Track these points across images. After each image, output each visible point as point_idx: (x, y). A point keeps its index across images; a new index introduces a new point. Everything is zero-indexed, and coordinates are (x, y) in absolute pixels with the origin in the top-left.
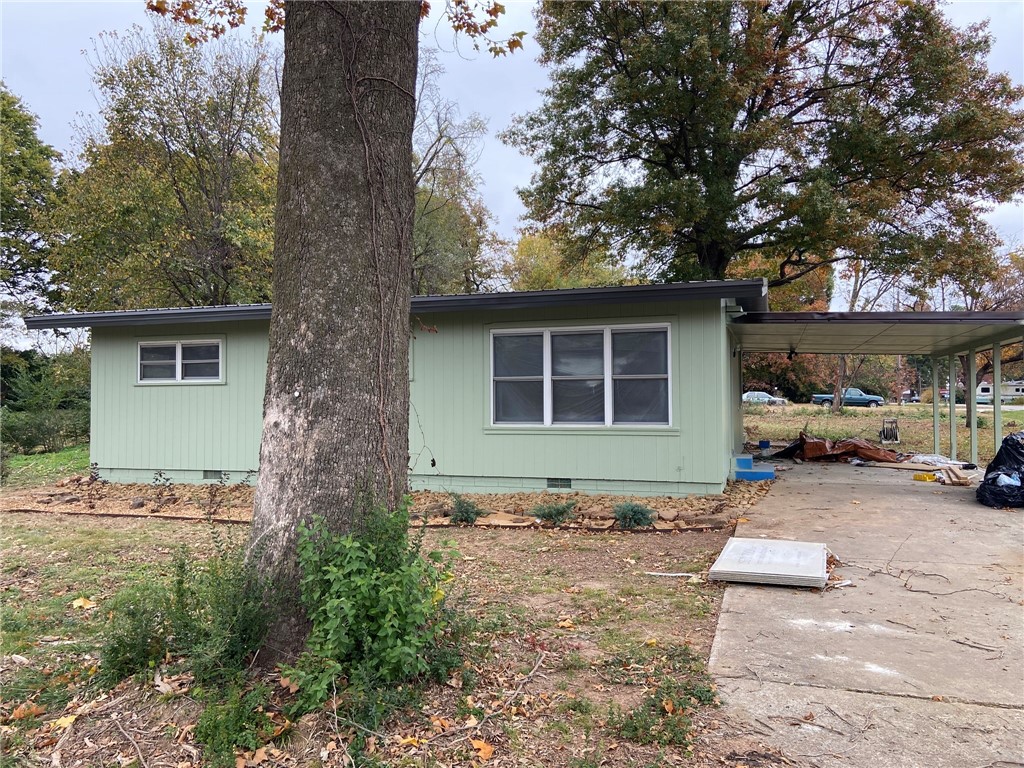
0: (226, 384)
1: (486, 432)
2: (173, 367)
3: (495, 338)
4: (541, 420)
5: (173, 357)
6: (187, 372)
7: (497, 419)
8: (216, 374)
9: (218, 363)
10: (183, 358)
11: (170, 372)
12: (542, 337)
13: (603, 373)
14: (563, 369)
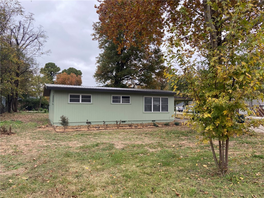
0: (93, 104)
1: (144, 113)
2: (79, 100)
3: (145, 98)
4: (151, 111)
5: (79, 98)
7: (145, 111)
8: (90, 102)
9: (91, 99)
10: (82, 98)
12: (151, 98)
13: (160, 104)
14: (154, 103)
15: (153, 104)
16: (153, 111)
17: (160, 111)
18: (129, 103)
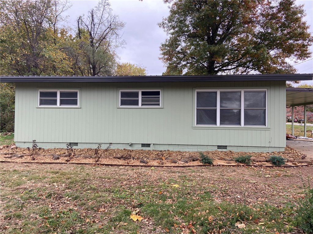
0: (81, 108)
1: (193, 128)
2: (56, 100)
3: (197, 93)
4: (216, 124)
5: (56, 96)
6: (62, 103)
7: (197, 123)
8: (76, 104)
9: (77, 99)
10: (61, 97)
11: (55, 103)
12: (216, 93)
13: (240, 107)
14: (224, 105)
15: (221, 106)
16: (221, 124)
17: (240, 124)
18: (159, 105)
